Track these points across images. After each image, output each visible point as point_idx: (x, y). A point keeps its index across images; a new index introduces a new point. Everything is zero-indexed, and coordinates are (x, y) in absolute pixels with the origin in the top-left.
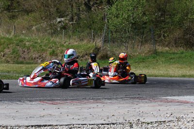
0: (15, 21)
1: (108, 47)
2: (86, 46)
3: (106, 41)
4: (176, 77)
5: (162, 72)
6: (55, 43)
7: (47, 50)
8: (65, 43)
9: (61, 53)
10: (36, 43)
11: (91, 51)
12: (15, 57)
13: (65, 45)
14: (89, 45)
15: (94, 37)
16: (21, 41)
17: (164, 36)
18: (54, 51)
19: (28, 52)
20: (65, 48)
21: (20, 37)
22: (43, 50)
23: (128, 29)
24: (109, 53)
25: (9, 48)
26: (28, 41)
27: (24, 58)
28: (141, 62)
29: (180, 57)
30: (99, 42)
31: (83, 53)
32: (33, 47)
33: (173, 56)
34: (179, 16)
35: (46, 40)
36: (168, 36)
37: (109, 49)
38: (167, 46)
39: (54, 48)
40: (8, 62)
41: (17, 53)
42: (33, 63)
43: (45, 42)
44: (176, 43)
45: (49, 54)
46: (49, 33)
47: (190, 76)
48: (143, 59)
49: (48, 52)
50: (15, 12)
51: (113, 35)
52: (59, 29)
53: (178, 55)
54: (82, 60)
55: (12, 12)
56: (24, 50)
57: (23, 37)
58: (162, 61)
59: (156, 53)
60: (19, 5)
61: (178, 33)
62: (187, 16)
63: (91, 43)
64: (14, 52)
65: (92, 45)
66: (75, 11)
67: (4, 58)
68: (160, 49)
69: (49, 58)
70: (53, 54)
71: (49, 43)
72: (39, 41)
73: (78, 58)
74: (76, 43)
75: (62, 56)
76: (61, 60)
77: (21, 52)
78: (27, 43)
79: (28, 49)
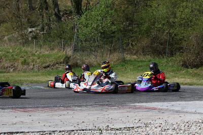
1: (78, 55)
2: (57, 55)
3: (76, 50)
6: (26, 52)
7: (18, 60)
8: (36, 52)
9: (33, 62)
10: (8, 52)
11: (62, 60)
13: (36, 54)
14: (60, 55)
15: (64, 46)
17: (132, 45)
18: (25, 61)
19: (0, 62)
20: (37, 58)
22: (15, 59)
23: (97, 38)
24: (78, 61)
30: (69, 52)
31: (53, 62)
33: (141, 64)
34: (146, 25)
35: (18, 50)
36: (136, 44)
37: (79, 58)
38: (135, 54)
39: (25, 57)
42: (5, 72)
43: (17, 51)
44: (144, 51)
45: (20, 63)
46: (21, 43)
49: (20, 61)
51: (82, 44)
52: (30, 39)
53: (145, 63)
54: (53, 69)
58: (130, 69)
59: (124, 61)
61: (145, 42)
62: (154, 25)
63: (61, 52)
65: (62, 54)
66: (46, 21)
68: (128, 57)
69: (20, 67)
70: (25, 63)
71: (21, 52)
72: (11, 51)
73: (49, 67)
74: (47, 53)
75: (34, 65)
76: (32, 69)
79: (1, 58)
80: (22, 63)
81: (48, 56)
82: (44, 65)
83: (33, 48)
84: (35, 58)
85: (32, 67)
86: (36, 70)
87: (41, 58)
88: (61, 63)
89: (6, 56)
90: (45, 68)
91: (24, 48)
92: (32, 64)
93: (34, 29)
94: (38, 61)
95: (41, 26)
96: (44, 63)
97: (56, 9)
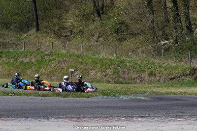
0: (122, 44)
2: (184, 66)
6: (154, 64)
7: (146, 71)
8: (164, 64)
10: (136, 64)
11: (188, 72)
12: (116, 77)
13: (163, 66)
14: (186, 66)
15: (191, 58)
16: (123, 62)
18: (152, 72)
19: (128, 73)
21: (122, 58)
22: (142, 71)
25: (110, 68)
26: (129, 62)
27: (125, 78)
31: (180, 74)
35: (146, 61)
39: (152, 69)
40: (109, 82)
41: (117, 74)
42: (132, 83)
43: (145, 63)
45: (147, 75)
49: (146, 73)
50: (123, 35)
55: (121, 35)
56: (124, 70)
60: (128, 28)
63: (188, 64)
64: (115, 73)
65: (188, 66)
67: (105, 78)
69: (147, 78)
70: (152, 74)
71: (148, 64)
72: (139, 62)
73: (175, 78)
74: (174, 65)
75: (160, 77)
76: (159, 80)
77: (121, 73)
78: (127, 64)
79: (129, 69)
80: (149, 75)
81: (175, 68)
82: (170, 77)
83: (161, 60)
84: (162, 69)
85: (158, 78)
86: (162, 81)
87: (168, 70)
88: (187, 75)
89: (134, 67)
90: (171, 79)
91: (152, 60)
92: (159, 75)
93: (166, 41)
94: (164, 72)
95: (175, 38)
96: (170, 74)
97: (187, 22)
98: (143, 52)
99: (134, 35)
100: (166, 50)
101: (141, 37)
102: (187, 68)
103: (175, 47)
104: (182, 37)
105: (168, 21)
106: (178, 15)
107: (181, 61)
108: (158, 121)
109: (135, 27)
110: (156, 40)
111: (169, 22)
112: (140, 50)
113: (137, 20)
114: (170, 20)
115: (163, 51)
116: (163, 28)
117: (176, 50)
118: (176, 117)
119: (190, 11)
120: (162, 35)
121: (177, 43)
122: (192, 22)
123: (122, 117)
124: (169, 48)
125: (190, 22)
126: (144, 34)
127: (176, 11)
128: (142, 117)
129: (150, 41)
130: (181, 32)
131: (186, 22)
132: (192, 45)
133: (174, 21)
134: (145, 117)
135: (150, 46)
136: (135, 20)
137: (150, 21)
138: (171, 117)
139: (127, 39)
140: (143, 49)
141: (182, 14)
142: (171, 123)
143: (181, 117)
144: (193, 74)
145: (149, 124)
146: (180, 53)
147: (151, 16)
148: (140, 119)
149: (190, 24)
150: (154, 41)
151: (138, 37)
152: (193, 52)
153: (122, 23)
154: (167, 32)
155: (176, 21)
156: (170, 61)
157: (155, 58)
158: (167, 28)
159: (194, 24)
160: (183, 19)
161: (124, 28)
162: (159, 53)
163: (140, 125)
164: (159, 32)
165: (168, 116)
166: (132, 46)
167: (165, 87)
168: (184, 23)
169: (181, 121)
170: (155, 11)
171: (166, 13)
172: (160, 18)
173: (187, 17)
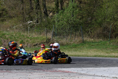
0: (3, 23)
1: (56, 38)
2: (42, 37)
3: (54, 35)
4: (91, 56)
5: (84, 54)
6: (23, 36)
7: (18, 40)
8: (29, 36)
9: (27, 42)
10: (12, 36)
11: (45, 41)
14: (44, 37)
15: (47, 32)
16: (4, 35)
17: (91, 32)
18: (22, 41)
19: (7, 42)
20: (29, 39)
21: (3, 32)
26: (7, 35)
27: (5, 45)
28: (74, 48)
29: (97, 45)
30: (50, 36)
31: (40, 42)
32: (10, 39)
34: (100, 20)
35: (18, 34)
36: (93, 32)
37: (56, 40)
39: (22, 39)
47: (99, 56)
48: (76, 46)
50: (4, 17)
54: (39, 46)
55: (3, 17)
56: (5, 40)
57: (5, 32)
60: (7, 13)
61: (99, 30)
62: (104, 20)
71: (20, 36)
72: (14, 35)
73: (37, 45)
74: (36, 36)
75: (27, 44)
76: (27, 46)
77: (3, 42)
78: (7, 36)
79: (8, 39)
80: (20, 43)
81: (37, 38)
82: (34, 44)
83: (28, 33)
85: (26, 45)
86: (29, 47)
87: (32, 40)
88: (44, 43)
90: (34, 46)
91: (22, 33)
92: (27, 43)
93: (31, 22)
94: (30, 41)
95: (37, 20)
96: (34, 42)
97: (45, 9)
98: (16, 28)
99: (11, 17)
100: (31, 27)
101: (16, 19)
102: (44, 38)
103: (37, 25)
104: (41, 19)
105: (32, 8)
106: (39, 5)
107: (40, 34)
108: (26, 72)
109: (11, 13)
110: (25, 20)
111: (33, 10)
112: (14, 27)
113: (13, 8)
114: (33, 8)
115: (29, 28)
116: (29, 13)
117: (38, 27)
118: (38, 69)
119: (46, 2)
120: (29, 18)
121: (38, 22)
122: (48, 9)
123: (4, 70)
124: (33, 26)
125: (46, 9)
126: (17, 17)
127: (37, 2)
128: (17, 70)
129: (21, 21)
130: (41, 15)
131: (43, 9)
132: (48, 24)
133: (36, 9)
134: (18, 70)
135: (21, 24)
136: (12, 8)
137: (21, 8)
138: (35, 69)
139: (7, 20)
140: (17, 26)
141: (41, 4)
142: (35, 73)
143: (41, 69)
144: (48, 43)
145: (21, 74)
146: (40, 29)
147: (22, 5)
148: (15, 71)
149: (46, 11)
150: (24, 22)
151: (14, 18)
152: (48, 28)
153: (3, 10)
154: (32, 15)
155: (38, 8)
156: (34, 34)
157: (24, 32)
158: (32, 13)
159: (49, 10)
160: (42, 8)
161: (4, 13)
162: (27, 29)
163: (15, 75)
164: (27, 15)
165: (33, 69)
166: (10, 24)
167: (31, 50)
168: (42, 10)
169: (41, 72)
170: (24, 2)
171: (31, 4)
172: (27, 7)
173: (45, 6)
